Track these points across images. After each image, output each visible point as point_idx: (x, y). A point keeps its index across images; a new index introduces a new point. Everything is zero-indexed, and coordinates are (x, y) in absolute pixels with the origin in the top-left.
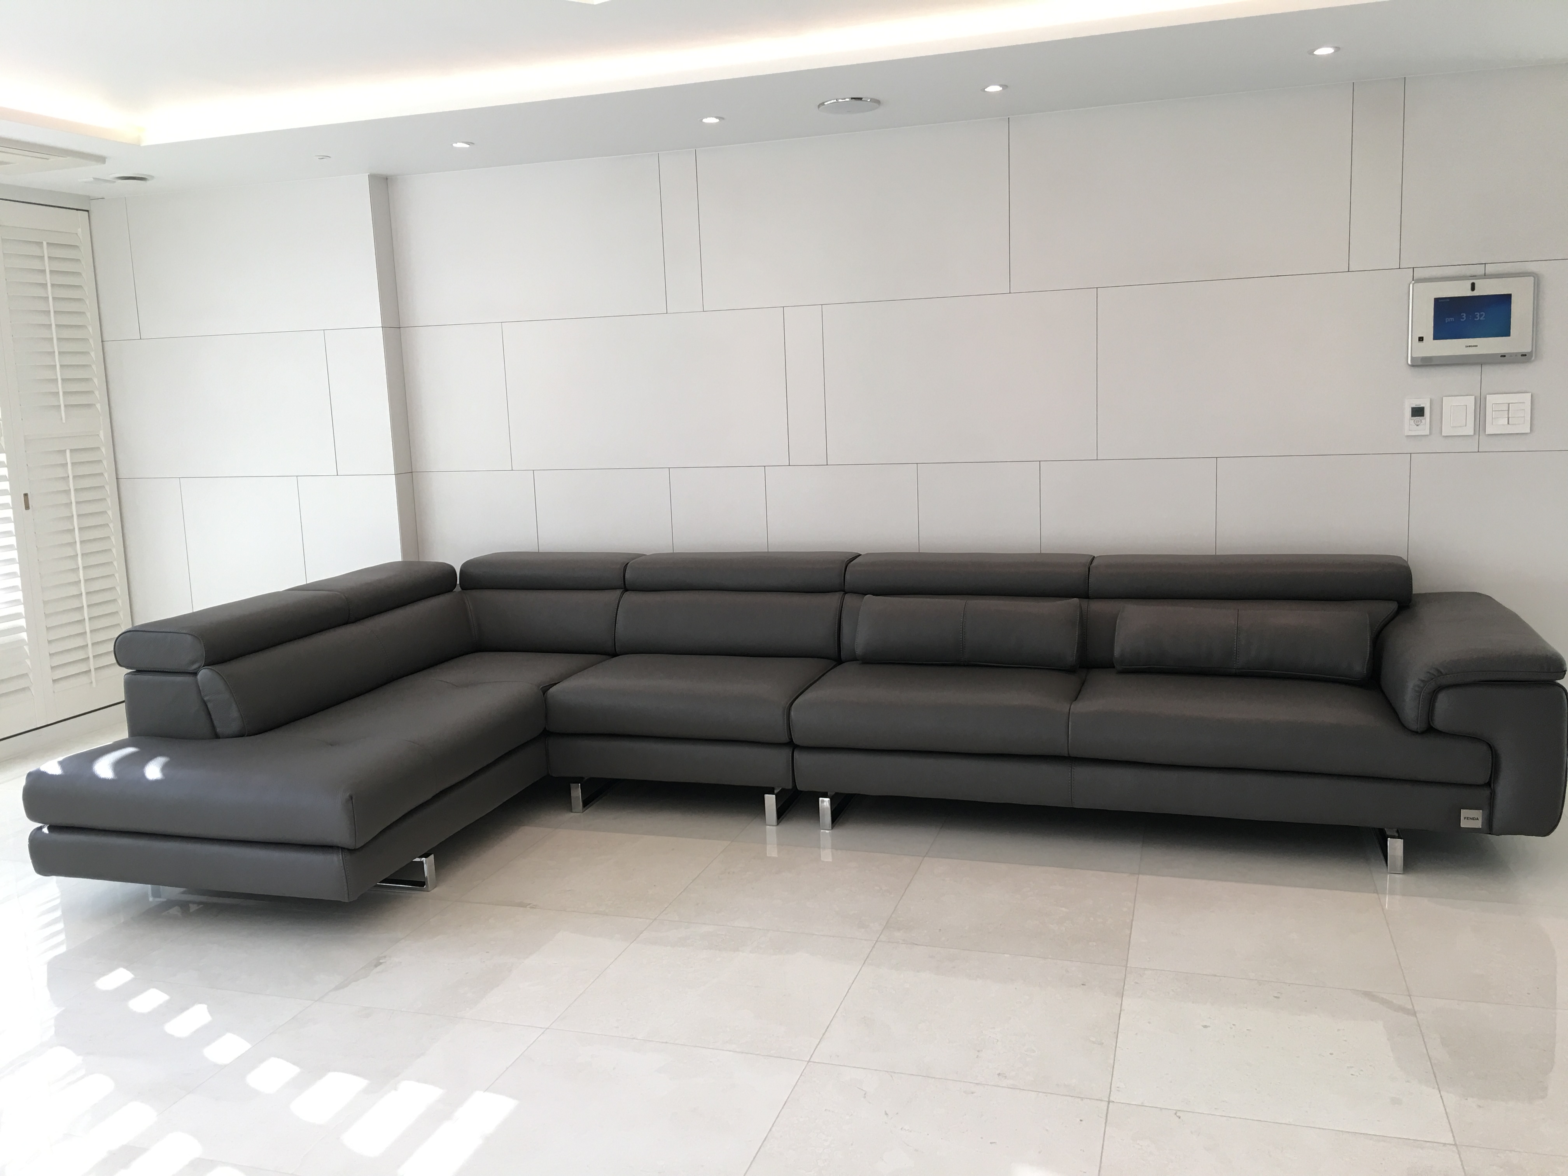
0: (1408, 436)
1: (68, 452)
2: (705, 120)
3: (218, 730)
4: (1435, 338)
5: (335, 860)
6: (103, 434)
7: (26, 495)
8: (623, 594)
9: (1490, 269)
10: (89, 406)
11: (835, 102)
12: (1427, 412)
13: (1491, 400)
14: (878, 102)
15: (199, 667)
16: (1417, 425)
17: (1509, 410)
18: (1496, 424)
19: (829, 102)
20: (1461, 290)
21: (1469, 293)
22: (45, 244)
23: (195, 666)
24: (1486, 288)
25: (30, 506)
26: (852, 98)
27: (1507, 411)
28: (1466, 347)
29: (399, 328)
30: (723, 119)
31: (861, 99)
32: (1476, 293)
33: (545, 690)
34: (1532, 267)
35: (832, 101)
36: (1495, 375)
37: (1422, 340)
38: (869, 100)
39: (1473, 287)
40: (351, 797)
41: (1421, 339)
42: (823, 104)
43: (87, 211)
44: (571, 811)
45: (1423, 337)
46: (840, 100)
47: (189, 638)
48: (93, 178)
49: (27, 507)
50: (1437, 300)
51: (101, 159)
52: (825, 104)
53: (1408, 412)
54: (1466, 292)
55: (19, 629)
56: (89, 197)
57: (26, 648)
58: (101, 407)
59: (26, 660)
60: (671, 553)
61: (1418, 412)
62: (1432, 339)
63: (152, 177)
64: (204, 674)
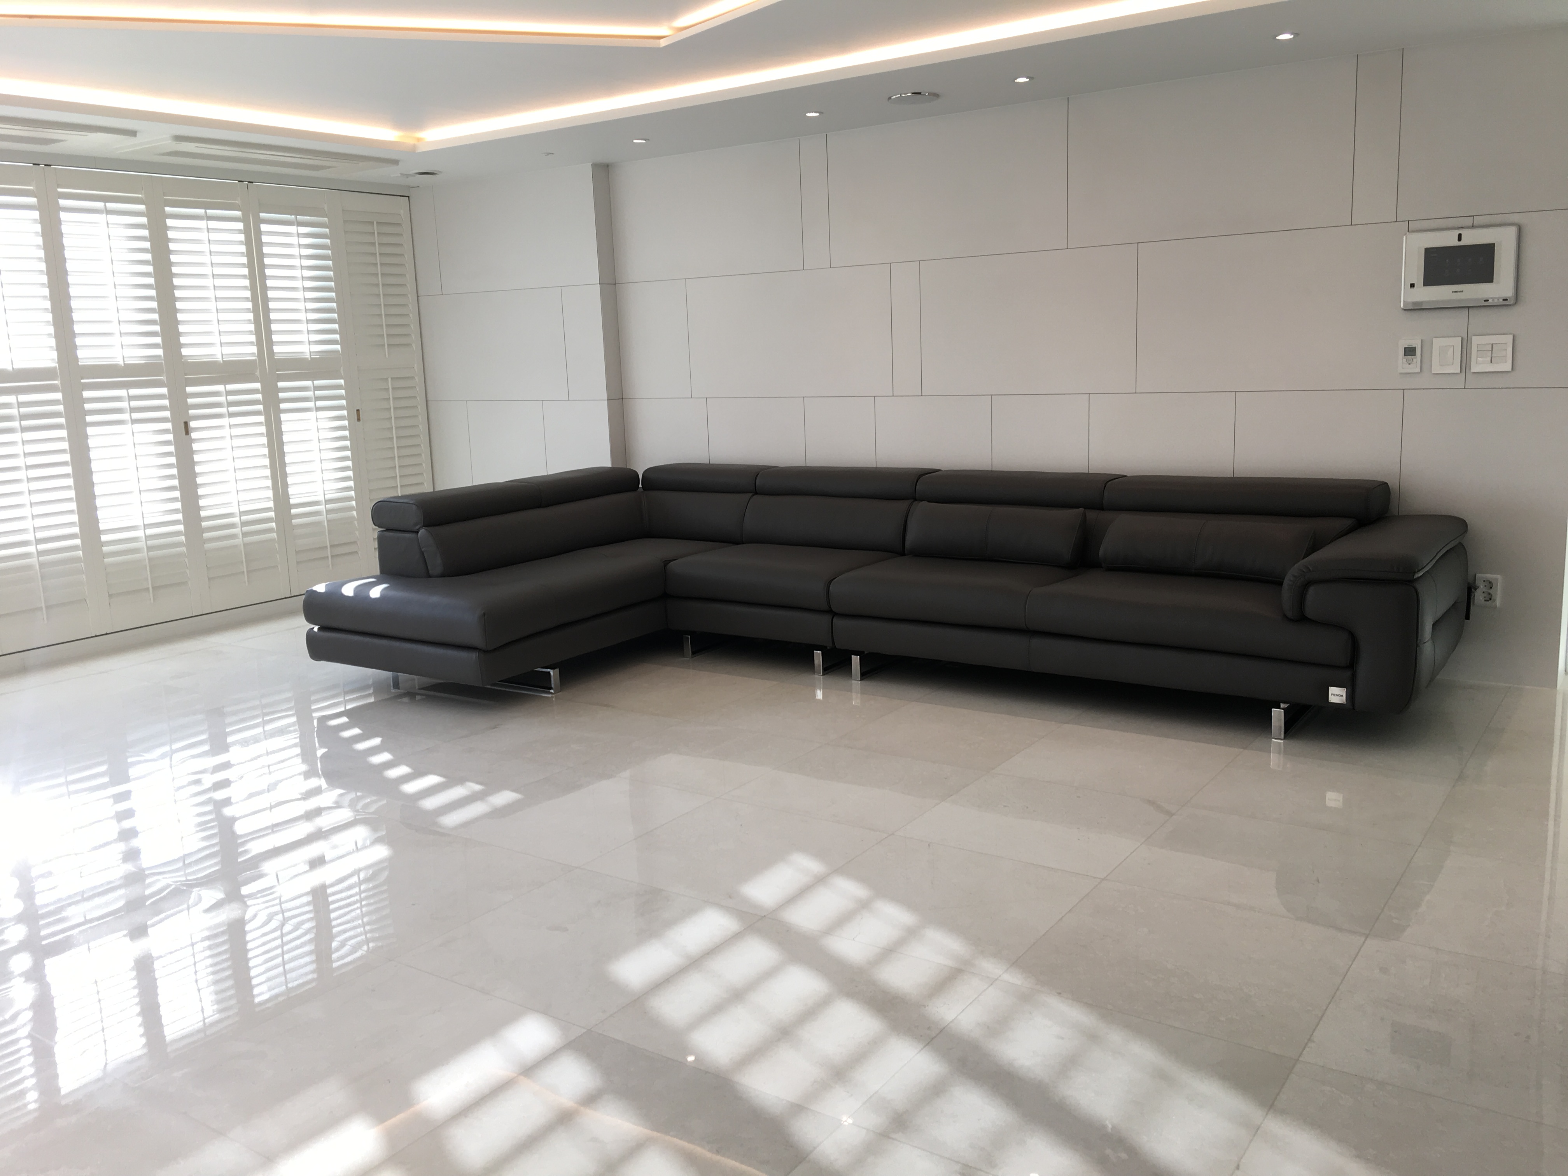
0: (1401, 374)
1: (390, 379)
2: (808, 115)
3: (430, 572)
4: (1425, 285)
5: (474, 656)
6: (417, 367)
7: (358, 410)
8: (753, 495)
9: (1478, 220)
10: (408, 345)
11: (899, 97)
12: (1418, 352)
13: (1476, 341)
14: (936, 95)
15: (420, 528)
16: (1409, 364)
17: (1492, 350)
18: (1479, 364)
19: (894, 97)
20: (1448, 239)
21: (1456, 243)
22: (375, 223)
23: (417, 527)
24: (1471, 238)
25: (361, 419)
26: (912, 93)
27: (1490, 352)
28: (1453, 292)
29: (615, 284)
30: (822, 113)
31: (920, 93)
32: (1461, 243)
33: (666, 563)
34: (1515, 218)
35: (897, 96)
36: (1479, 318)
37: (1414, 287)
38: (927, 94)
39: (1460, 237)
40: (484, 614)
41: (1412, 286)
42: (890, 98)
43: (408, 197)
44: (684, 657)
45: (1414, 284)
46: (903, 95)
47: (414, 507)
48: (401, 174)
49: (359, 420)
50: (1427, 251)
51: (395, 162)
52: (892, 98)
53: (1402, 352)
54: (1454, 242)
55: (351, 509)
56: (409, 186)
57: (356, 522)
58: (416, 346)
59: (356, 532)
60: (804, 467)
61: (1410, 351)
62: (1423, 285)
63: (441, 172)
64: (422, 532)
